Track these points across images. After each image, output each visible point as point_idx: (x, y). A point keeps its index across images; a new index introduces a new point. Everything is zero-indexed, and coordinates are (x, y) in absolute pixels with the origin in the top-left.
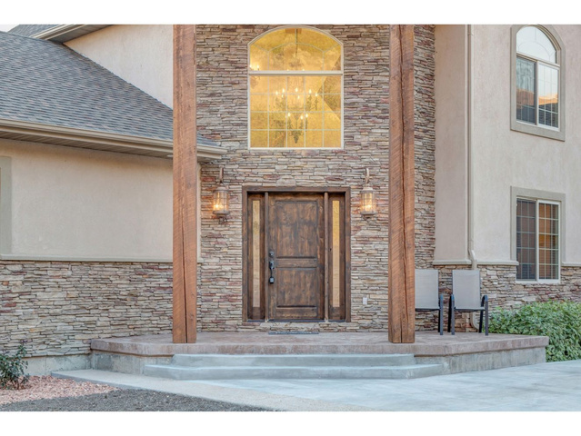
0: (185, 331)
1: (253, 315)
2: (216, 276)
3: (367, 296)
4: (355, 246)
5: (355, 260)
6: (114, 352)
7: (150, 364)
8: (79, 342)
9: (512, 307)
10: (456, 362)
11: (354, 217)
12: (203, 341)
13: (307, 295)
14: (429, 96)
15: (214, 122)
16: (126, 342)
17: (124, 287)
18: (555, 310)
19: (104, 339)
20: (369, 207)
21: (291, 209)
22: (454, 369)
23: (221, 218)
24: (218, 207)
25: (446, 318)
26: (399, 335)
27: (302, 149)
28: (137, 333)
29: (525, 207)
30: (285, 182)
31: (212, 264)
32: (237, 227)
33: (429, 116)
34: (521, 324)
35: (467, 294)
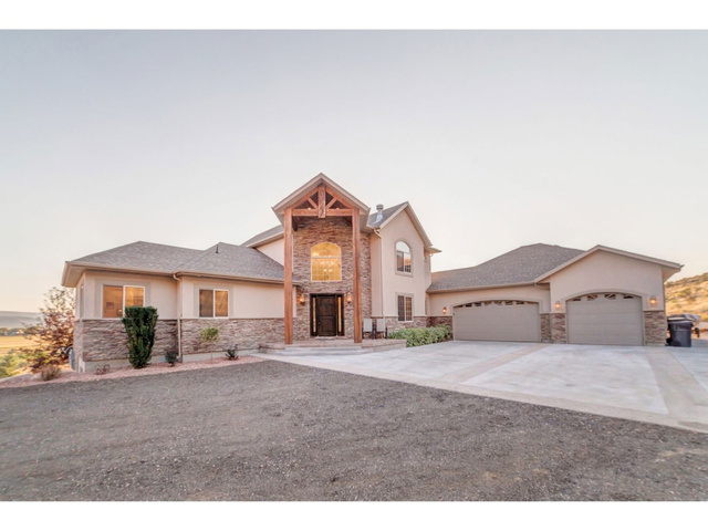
0: (289, 341)
1: (313, 334)
2: (301, 322)
3: (349, 329)
4: (346, 312)
5: (345, 316)
6: (267, 347)
7: (278, 352)
8: (256, 345)
9: (397, 330)
10: (375, 349)
11: (345, 303)
12: (295, 344)
13: (331, 328)
14: (369, 264)
15: (300, 273)
16: (270, 345)
17: (271, 327)
18: (409, 331)
19: (264, 344)
20: (349, 299)
21: (326, 300)
22: (375, 351)
23: (303, 304)
24: (302, 300)
25: (375, 334)
26: (357, 341)
27: (329, 281)
28: (276, 341)
29: (401, 298)
30: (323, 292)
31: (300, 318)
32: (308, 306)
33: (369, 270)
34: (399, 336)
35: (381, 327)
